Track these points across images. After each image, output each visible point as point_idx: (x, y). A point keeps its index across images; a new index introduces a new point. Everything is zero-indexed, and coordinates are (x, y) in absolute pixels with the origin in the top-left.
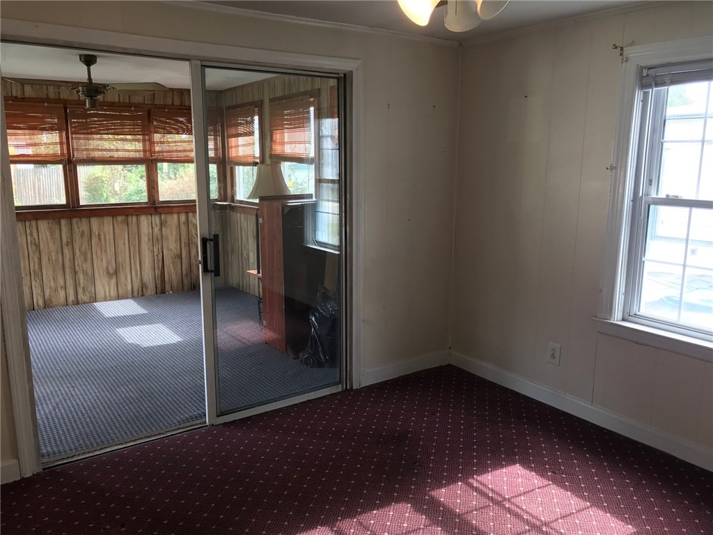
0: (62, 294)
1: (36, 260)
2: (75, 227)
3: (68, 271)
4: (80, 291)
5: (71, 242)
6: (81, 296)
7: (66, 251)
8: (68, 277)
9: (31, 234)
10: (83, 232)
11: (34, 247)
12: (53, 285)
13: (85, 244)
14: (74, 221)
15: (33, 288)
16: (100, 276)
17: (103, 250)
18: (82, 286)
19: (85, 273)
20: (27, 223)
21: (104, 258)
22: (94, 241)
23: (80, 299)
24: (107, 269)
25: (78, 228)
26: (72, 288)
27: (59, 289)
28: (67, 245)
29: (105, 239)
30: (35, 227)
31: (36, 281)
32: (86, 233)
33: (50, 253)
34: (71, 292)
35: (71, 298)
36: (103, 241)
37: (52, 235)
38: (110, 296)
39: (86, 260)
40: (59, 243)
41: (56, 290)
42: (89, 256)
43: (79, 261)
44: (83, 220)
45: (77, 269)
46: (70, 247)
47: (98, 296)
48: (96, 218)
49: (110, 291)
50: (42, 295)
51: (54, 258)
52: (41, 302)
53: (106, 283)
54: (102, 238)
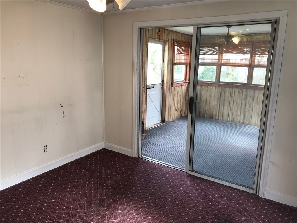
0: (239, 118)
1: (232, 103)
2: (248, 93)
3: (242, 109)
4: (245, 119)
5: (245, 99)
6: (245, 121)
7: (243, 102)
8: (242, 112)
9: (232, 93)
10: (251, 95)
11: (232, 98)
12: (236, 113)
13: (251, 101)
14: (248, 90)
15: (229, 113)
16: (254, 115)
17: (258, 104)
18: (247, 117)
19: (249, 112)
20: (232, 89)
21: (258, 108)
22: (255, 100)
23: (245, 122)
24: (258, 112)
25: (250, 93)
26: (243, 116)
27: (238, 116)
28: (244, 99)
29: (260, 100)
30: (234, 90)
31: (230, 111)
32: (252, 95)
33: (237, 102)
34: (242, 118)
35: (242, 121)
36: (259, 100)
37: (239, 95)
38: (257, 124)
39: (250, 107)
40: (241, 98)
41: (237, 116)
42: (252, 105)
43: (247, 107)
44: (252, 90)
45: (246, 110)
46: (245, 100)
47: (252, 123)
48: (257, 91)
49: (257, 122)
50: (232, 116)
51: (238, 104)
52: (231, 119)
53: (257, 118)
54: (259, 99)
